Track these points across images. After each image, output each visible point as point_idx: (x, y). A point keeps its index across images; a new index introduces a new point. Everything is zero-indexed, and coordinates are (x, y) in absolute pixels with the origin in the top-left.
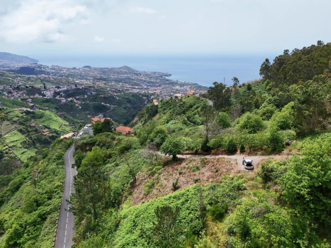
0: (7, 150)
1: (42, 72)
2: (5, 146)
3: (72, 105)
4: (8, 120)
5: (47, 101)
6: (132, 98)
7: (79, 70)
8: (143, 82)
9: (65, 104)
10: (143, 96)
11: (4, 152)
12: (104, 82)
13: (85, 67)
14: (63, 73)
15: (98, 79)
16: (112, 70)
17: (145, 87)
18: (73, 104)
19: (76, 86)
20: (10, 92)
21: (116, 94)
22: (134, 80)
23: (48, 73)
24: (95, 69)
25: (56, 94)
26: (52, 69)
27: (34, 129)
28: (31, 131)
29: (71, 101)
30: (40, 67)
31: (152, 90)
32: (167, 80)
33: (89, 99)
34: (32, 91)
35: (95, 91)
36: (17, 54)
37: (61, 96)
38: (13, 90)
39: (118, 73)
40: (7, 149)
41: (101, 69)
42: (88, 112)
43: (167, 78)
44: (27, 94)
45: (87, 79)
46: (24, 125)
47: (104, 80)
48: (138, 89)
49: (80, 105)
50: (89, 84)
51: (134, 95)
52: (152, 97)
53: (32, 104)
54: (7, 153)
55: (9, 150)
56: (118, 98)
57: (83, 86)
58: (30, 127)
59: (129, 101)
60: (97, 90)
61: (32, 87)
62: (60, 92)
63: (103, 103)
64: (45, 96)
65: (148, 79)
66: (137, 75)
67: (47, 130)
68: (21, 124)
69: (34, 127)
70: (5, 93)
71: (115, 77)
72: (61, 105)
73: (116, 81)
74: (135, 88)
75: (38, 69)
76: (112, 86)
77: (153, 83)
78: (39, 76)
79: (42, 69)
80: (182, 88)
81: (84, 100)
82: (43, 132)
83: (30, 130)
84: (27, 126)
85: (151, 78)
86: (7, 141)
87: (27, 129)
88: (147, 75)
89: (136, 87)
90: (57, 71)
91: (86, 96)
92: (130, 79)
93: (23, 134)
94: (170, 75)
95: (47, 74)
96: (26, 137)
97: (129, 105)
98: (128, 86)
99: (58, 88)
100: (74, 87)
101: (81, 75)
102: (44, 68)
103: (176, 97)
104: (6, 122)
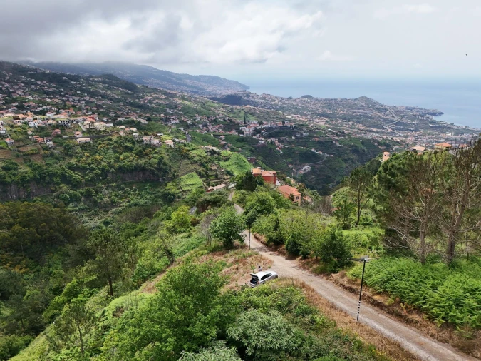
0: (180, 194)
1: (249, 102)
2: (179, 189)
3: (271, 149)
4: (189, 159)
5: (242, 140)
6: (361, 146)
7: (295, 100)
8: (388, 123)
9: (263, 146)
10: (380, 144)
11: (177, 195)
12: (327, 119)
13: (304, 97)
14: (274, 104)
15: (318, 115)
16: (342, 103)
17: (390, 130)
18: (272, 147)
19: (284, 123)
20: (205, 125)
21: (336, 138)
22: (373, 118)
23: (256, 104)
24: (318, 100)
25: (257, 131)
26: (261, 98)
27: (215, 173)
28: (211, 176)
29: (272, 142)
30: (248, 95)
31: (400, 136)
32: (432, 122)
33: (297, 142)
34: (230, 125)
35: (307, 132)
36: (227, 79)
37: (262, 136)
38: (210, 123)
39: (351, 107)
40: (180, 192)
41: (326, 100)
42: (290, 160)
43: (434, 118)
44: (224, 130)
45: (302, 114)
46: (204, 166)
47: (327, 116)
48: (377, 132)
49: (283, 149)
50: (303, 121)
51: (365, 142)
52: (396, 147)
53: (224, 143)
54: (179, 198)
55: (182, 195)
56: (338, 145)
57: (293, 124)
58: (211, 170)
59: (355, 151)
60: (310, 131)
61: (230, 120)
62: (262, 129)
63: (313, 150)
64: (243, 133)
65: (397, 119)
66: (380, 111)
67: (229, 177)
68: (201, 165)
69: (215, 170)
70: (200, 126)
71: (345, 113)
72: (258, 147)
73: (345, 118)
74: (371, 131)
75: (246, 98)
76: (337, 125)
77: (404, 124)
78: (244, 107)
79: (251, 98)
80: (458, 137)
81: (290, 143)
82: (224, 179)
83: (210, 174)
84: (207, 169)
85: (404, 116)
86: (182, 184)
87: (206, 173)
88: (397, 112)
89: (374, 130)
90: (267, 101)
91: (293, 138)
92: (367, 116)
93: (201, 178)
94: (441, 114)
95: (254, 106)
96: (204, 181)
97: (353, 156)
98: (361, 128)
99: (261, 123)
100: (280, 124)
101: (296, 108)
102: (252, 97)
103: (415, 151)
104: (186, 161)
